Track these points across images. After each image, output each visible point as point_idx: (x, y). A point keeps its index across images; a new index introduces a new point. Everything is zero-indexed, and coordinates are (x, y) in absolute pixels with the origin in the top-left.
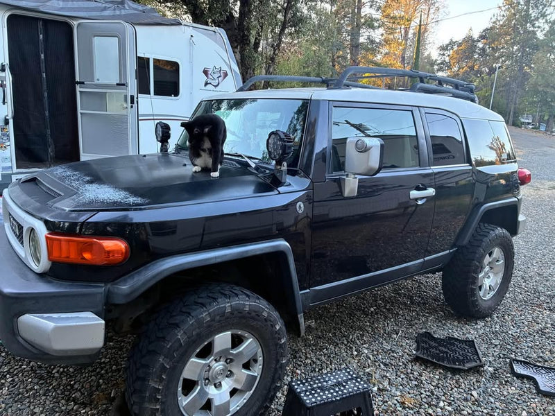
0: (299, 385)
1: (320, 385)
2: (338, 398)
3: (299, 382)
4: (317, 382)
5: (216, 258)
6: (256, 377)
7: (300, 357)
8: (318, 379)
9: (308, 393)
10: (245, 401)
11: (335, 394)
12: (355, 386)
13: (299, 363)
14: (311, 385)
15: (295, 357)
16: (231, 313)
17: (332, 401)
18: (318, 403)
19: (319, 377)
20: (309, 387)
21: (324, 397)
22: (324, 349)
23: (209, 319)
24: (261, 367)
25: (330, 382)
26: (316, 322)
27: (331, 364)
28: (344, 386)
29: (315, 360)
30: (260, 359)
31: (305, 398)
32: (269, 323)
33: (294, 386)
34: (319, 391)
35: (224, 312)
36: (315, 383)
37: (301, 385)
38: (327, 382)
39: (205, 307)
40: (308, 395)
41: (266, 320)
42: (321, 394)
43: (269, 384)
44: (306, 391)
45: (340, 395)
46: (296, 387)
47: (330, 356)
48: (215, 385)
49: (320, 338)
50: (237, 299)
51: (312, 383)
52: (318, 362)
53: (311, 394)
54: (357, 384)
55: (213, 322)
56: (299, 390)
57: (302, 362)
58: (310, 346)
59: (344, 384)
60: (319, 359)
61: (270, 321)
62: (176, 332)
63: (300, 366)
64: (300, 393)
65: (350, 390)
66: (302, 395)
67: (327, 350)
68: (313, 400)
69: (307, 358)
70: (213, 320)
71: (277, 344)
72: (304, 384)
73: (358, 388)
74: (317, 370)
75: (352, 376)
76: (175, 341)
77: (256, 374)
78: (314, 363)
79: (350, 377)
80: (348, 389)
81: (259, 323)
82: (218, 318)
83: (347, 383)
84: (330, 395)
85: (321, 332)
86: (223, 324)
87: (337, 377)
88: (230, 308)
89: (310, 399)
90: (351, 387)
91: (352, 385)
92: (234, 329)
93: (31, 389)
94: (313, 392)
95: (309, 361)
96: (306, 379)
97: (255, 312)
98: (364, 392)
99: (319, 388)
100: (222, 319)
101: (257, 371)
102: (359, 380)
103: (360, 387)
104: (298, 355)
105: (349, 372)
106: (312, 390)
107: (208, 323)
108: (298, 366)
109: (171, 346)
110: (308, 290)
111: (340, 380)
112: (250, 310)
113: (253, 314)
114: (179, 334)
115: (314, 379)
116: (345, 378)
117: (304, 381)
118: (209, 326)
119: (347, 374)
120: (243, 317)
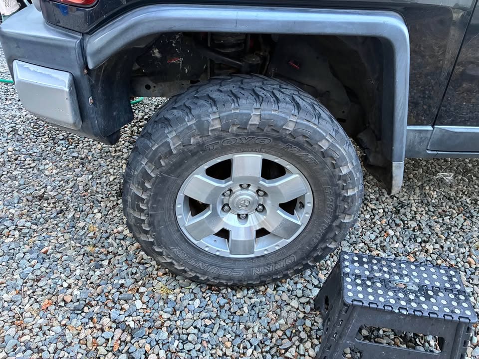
0: (353, 262)
1: (387, 276)
2: (405, 312)
3: (356, 258)
4: (385, 269)
5: (237, 21)
6: (298, 226)
7: (405, 214)
8: (389, 267)
9: (359, 281)
10: (277, 248)
11: (403, 303)
12: (449, 305)
13: (398, 221)
14: (372, 270)
15: (398, 212)
16: (260, 128)
17: (392, 312)
18: (366, 304)
19: (393, 264)
20: (367, 273)
21: (382, 299)
22: (446, 216)
23: (219, 126)
24: (308, 216)
25: (407, 279)
26: (455, 177)
27: (446, 239)
28: (428, 297)
29: (423, 226)
30: (309, 206)
31: (349, 287)
32: (329, 161)
33: (345, 259)
34: (379, 285)
35: (247, 123)
36: (380, 270)
37: (356, 264)
38: (401, 276)
39: (215, 105)
40: (358, 285)
41: (324, 154)
42: (380, 292)
43: (316, 241)
44: (358, 276)
45: (411, 308)
46: (347, 263)
47: (450, 229)
48: (239, 215)
49: (449, 199)
50: (274, 107)
51: (375, 268)
52: (427, 231)
53: (363, 284)
54: (454, 303)
55: (224, 134)
56: (347, 270)
57: (403, 221)
58: (428, 205)
59: (431, 293)
60: (430, 227)
61: (332, 158)
62: (166, 131)
63: (397, 225)
64: (347, 275)
65: (436, 308)
66: (348, 280)
67: (451, 217)
68: (361, 296)
69: (413, 219)
70: (225, 129)
71: (338, 195)
72: (361, 263)
73: (453, 312)
74: (419, 240)
75: (452, 285)
76: (162, 145)
77: (299, 223)
78: (420, 229)
79: (448, 285)
80: (434, 304)
81: (310, 156)
82: (234, 129)
83: (436, 293)
84: (393, 301)
85: (457, 192)
86: (244, 141)
87: (425, 275)
88: (258, 118)
89: (356, 293)
90: (440, 306)
91: (444, 302)
92: (266, 152)
93: (120, 151)
94: (369, 283)
95: (413, 224)
96: (371, 258)
97: (304, 136)
98: (459, 324)
99: (382, 280)
100: (240, 131)
101: (301, 218)
102: (462, 297)
103: (457, 311)
104: (402, 211)
105: (450, 278)
106: (369, 279)
107: (216, 133)
108: (393, 225)
109: (157, 148)
110: (430, 128)
111: (427, 282)
112: (294, 130)
113: (301, 139)
114: (170, 136)
115: (384, 263)
116: (438, 284)
117: (365, 260)
118: (219, 138)
119: (445, 278)
120: (280, 139)
